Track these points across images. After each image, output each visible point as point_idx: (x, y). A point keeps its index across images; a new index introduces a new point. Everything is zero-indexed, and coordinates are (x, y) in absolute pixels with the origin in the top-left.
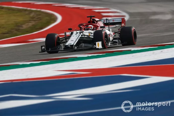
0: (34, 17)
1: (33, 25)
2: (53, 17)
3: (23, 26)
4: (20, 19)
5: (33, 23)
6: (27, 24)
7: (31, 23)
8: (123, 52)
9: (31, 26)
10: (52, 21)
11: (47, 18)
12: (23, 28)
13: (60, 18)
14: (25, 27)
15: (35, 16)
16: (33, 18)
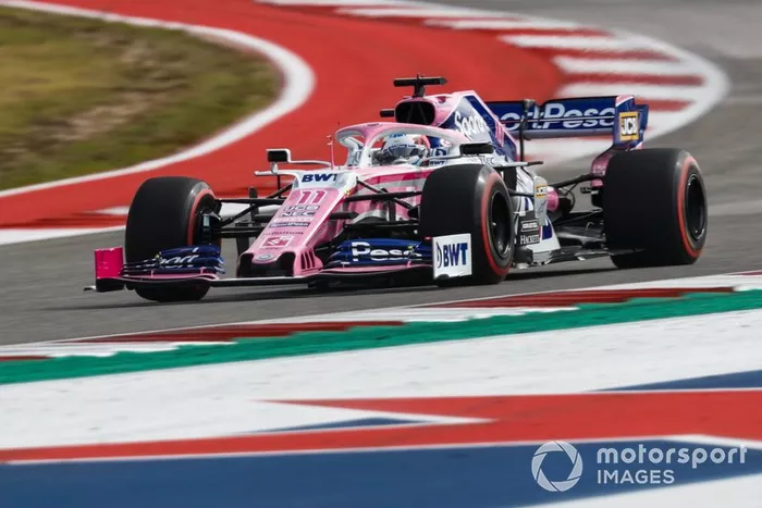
0: (148, 70)
1: (136, 118)
2: (258, 76)
3: (77, 121)
4: (58, 81)
5: (138, 105)
6: (100, 110)
7: (122, 102)
8: (687, 297)
9: (121, 121)
10: (254, 98)
11: (225, 78)
12: (74, 133)
13: (299, 81)
14: (85, 127)
15: (150, 63)
16: (137, 73)
